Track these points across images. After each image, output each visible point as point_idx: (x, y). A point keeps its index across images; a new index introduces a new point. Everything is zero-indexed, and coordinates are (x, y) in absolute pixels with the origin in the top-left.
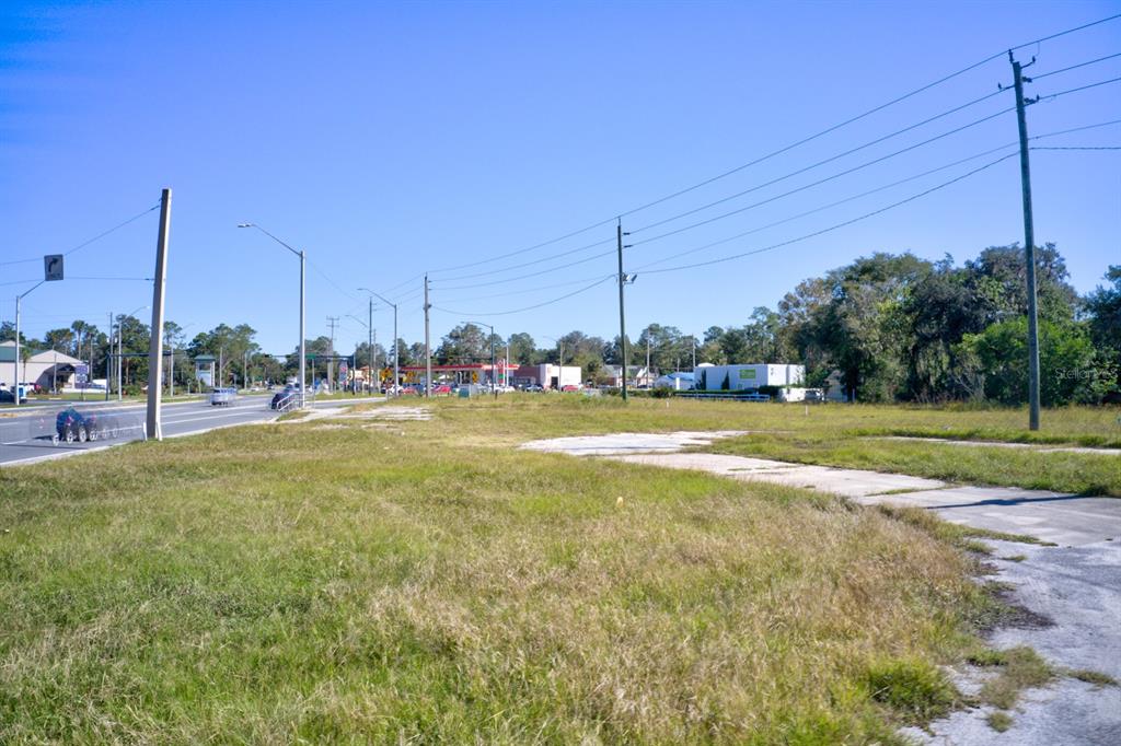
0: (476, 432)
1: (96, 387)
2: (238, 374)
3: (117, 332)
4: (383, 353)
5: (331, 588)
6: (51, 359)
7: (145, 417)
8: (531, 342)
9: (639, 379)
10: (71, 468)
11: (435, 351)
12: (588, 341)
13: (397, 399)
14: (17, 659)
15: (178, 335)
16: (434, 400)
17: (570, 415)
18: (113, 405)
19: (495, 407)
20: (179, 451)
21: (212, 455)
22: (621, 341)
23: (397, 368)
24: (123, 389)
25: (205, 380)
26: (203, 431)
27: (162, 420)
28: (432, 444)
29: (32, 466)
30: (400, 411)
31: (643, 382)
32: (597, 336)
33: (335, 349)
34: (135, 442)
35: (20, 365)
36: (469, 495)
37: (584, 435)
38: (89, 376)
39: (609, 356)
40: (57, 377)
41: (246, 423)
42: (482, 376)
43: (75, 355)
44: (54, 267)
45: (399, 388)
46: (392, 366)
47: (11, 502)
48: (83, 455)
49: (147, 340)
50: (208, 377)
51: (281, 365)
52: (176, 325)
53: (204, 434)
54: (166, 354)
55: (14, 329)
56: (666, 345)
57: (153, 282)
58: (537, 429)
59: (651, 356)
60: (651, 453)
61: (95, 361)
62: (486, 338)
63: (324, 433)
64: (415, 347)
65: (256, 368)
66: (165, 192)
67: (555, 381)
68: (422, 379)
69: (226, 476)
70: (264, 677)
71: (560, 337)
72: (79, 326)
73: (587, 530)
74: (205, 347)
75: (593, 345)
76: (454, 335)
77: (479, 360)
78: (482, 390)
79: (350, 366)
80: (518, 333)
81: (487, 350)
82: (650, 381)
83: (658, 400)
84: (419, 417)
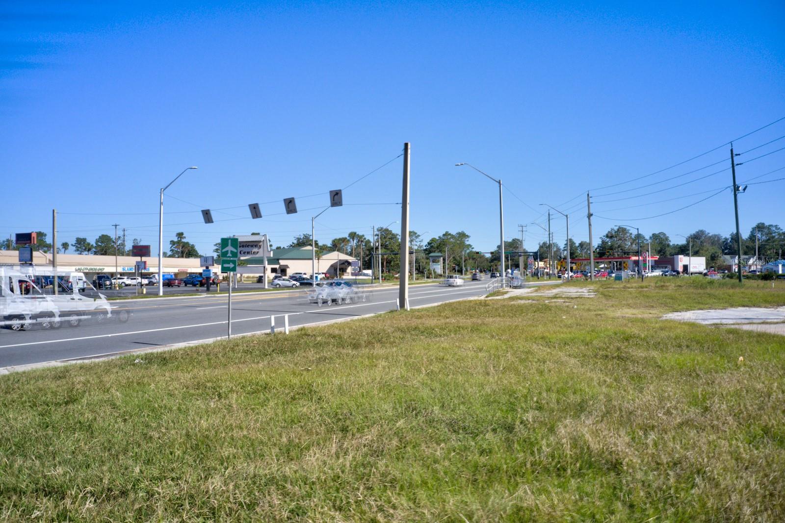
0: (629, 306)
1: (365, 275)
2: (458, 265)
3: (378, 239)
4: (558, 249)
5: (529, 416)
6: (335, 257)
7: (398, 295)
8: (667, 239)
9: (750, 267)
10: (351, 328)
11: (596, 247)
12: (710, 237)
13: (570, 282)
14: (315, 454)
15: (417, 240)
16: (596, 282)
17: (700, 294)
18: (376, 287)
19: (642, 287)
20: (420, 317)
21: (443, 321)
22: (736, 237)
23: (569, 260)
24: (382, 277)
25: (436, 270)
26: (436, 304)
27: (409, 296)
28: (597, 315)
29: (325, 327)
30: (573, 291)
31: (753, 268)
32: (717, 233)
33: (524, 247)
34: (392, 311)
35: (316, 261)
36: (626, 353)
37: (710, 308)
38: (360, 268)
39: (726, 249)
40: (339, 268)
41: (465, 299)
42: (631, 265)
43: (351, 254)
44: (336, 198)
45: (571, 274)
46: (565, 258)
47: (312, 349)
48: (358, 320)
49: (398, 244)
50: (438, 268)
51: (487, 259)
52: (416, 233)
53: (438, 306)
54: (411, 253)
55: (311, 238)
56: (770, 239)
57: (401, 205)
58: (674, 305)
59: (759, 248)
60: (763, 323)
61: (364, 258)
62: (633, 237)
63: (519, 306)
64: (581, 245)
65: (471, 261)
66: (406, 145)
67: (686, 268)
68: (587, 267)
69: (453, 335)
70: (482, 478)
71: (689, 235)
72: (353, 235)
73: (717, 382)
74: (435, 248)
75: (714, 240)
76: (610, 235)
77: (628, 253)
78: (632, 275)
79: (535, 259)
80: (657, 233)
81: (634, 246)
82: (759, 267)
83: (766, 282)
84: (586, 295)
